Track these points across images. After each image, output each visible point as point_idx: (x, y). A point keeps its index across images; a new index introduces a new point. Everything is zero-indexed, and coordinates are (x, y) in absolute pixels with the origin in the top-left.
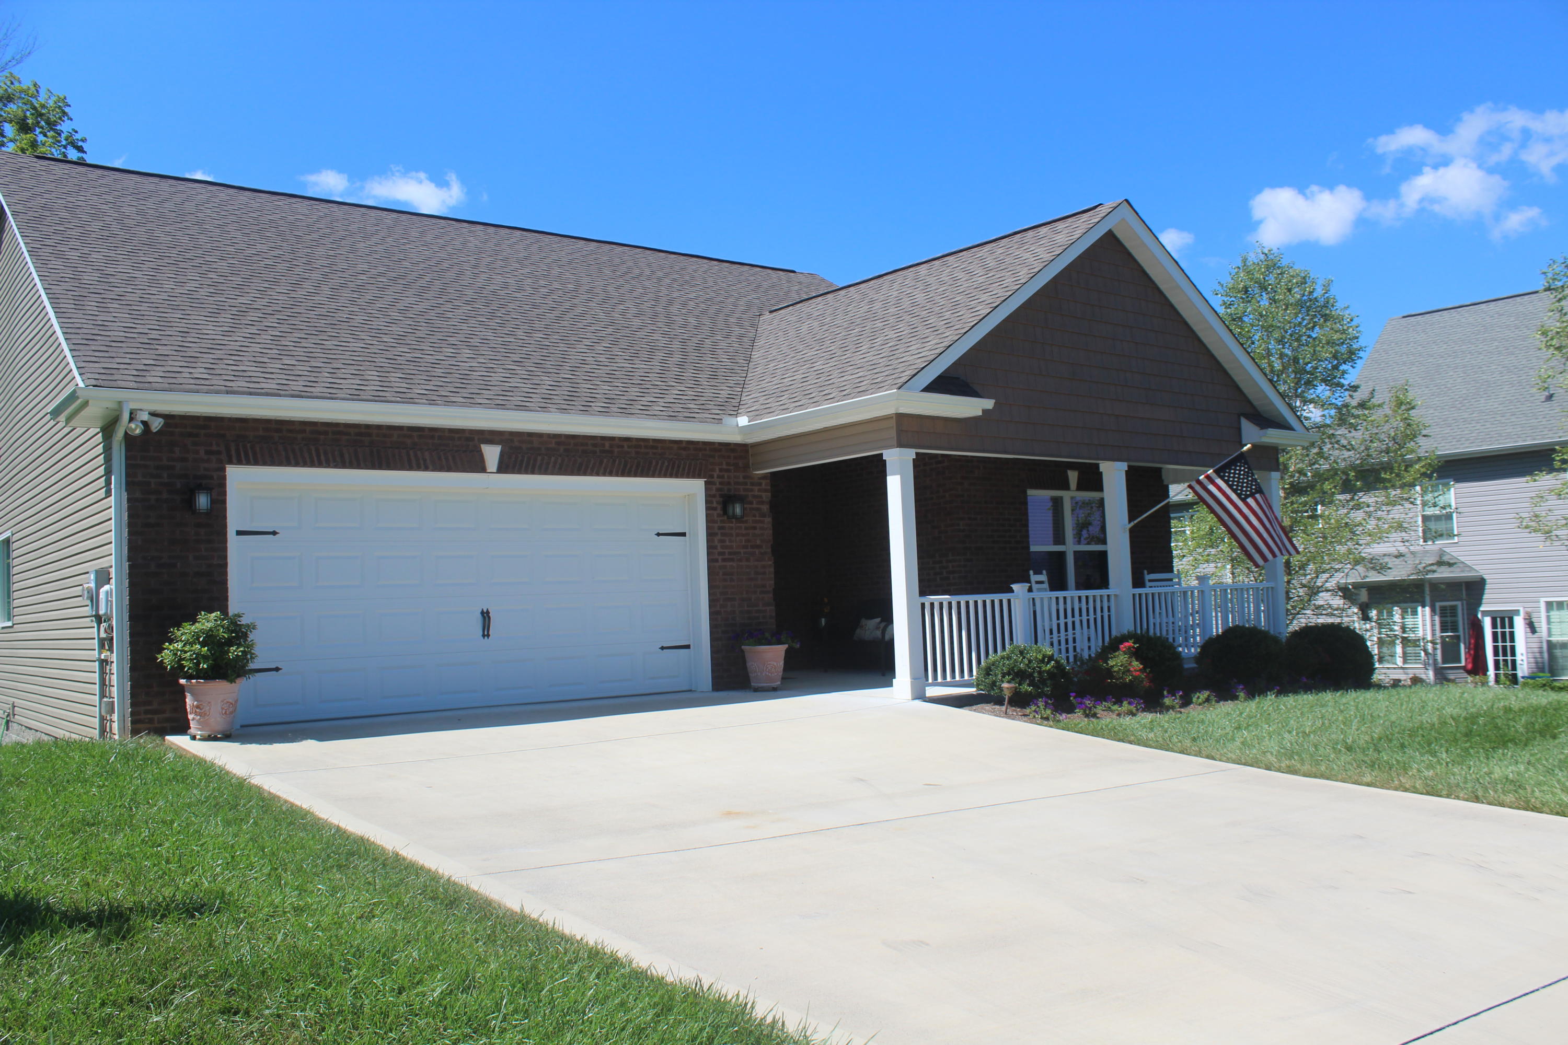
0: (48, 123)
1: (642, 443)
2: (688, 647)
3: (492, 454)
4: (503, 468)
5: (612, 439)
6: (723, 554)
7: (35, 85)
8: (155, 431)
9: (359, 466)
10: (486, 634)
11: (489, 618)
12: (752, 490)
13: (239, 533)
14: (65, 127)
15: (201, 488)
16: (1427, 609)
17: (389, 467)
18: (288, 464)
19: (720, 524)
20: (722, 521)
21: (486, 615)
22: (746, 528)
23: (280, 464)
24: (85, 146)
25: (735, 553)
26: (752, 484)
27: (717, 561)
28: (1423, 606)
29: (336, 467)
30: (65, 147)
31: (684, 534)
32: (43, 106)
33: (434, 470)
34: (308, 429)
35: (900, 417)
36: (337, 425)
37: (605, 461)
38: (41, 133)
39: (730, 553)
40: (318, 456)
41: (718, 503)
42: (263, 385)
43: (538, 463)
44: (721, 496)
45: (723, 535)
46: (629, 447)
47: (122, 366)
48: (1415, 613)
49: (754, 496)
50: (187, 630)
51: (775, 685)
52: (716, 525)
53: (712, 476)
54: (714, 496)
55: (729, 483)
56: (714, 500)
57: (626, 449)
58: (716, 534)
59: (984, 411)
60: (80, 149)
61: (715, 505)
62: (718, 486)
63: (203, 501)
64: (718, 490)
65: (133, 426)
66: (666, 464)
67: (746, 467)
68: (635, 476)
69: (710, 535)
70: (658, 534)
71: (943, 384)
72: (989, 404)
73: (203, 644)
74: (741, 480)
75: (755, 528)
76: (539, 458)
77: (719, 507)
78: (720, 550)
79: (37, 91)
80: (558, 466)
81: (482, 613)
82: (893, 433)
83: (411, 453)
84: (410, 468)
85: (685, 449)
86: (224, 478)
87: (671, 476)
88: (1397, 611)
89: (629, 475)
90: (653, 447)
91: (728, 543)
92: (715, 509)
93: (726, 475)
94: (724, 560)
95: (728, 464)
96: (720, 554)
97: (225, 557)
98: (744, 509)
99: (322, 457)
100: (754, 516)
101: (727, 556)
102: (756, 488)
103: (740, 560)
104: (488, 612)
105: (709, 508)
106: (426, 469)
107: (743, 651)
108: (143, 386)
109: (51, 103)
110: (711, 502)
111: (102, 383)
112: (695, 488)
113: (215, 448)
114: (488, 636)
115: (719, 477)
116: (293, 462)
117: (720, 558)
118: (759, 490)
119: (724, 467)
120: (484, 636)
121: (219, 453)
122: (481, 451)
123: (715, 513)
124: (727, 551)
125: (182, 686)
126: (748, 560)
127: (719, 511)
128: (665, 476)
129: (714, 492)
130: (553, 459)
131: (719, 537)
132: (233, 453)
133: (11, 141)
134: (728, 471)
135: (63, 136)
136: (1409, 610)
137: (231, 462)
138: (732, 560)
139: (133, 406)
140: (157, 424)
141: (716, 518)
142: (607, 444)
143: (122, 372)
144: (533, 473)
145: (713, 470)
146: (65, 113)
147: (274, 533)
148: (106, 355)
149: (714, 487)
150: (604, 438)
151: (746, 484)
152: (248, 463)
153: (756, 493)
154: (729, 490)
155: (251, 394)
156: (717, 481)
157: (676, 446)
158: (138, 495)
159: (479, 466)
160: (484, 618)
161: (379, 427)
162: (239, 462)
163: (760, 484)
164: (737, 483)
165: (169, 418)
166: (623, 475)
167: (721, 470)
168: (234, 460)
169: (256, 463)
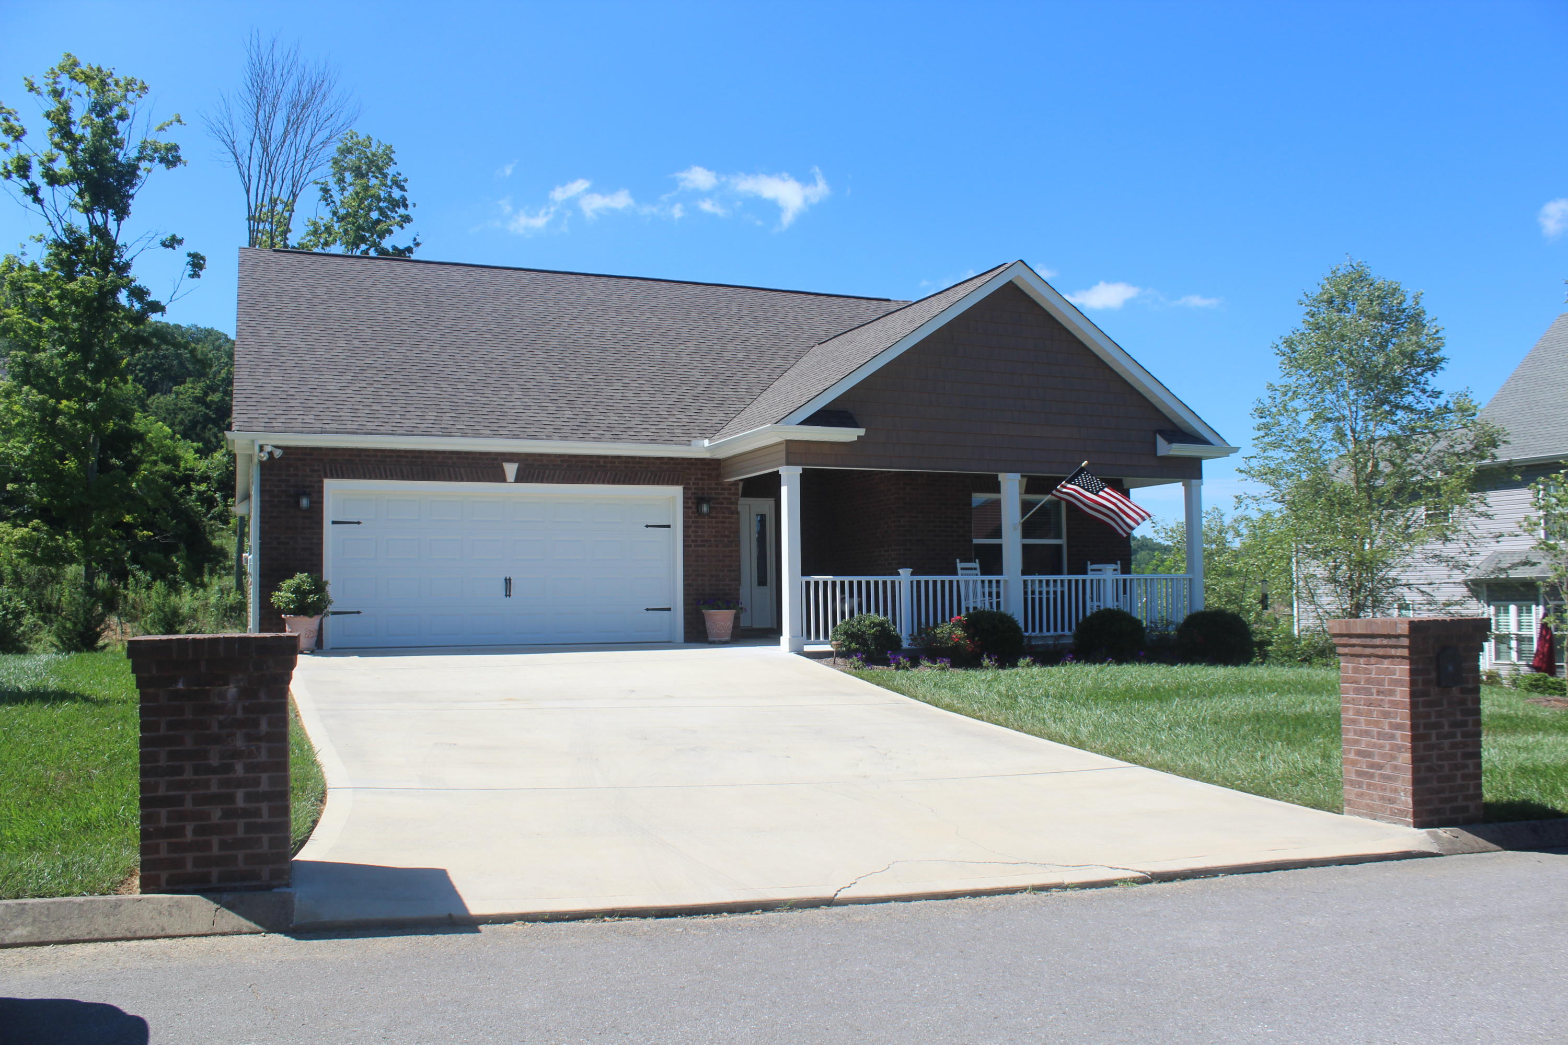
0: (377, 167)
1: (629, 460)
2: (669, 609)
3: (511, 469)
4: (519, 479)
5: (606, 457)
6: (696, 541)
7: (368, 137)
8: (277, 457)
9: (413, 479)
10: (508, 595)
11: (510, 583)
12: (722, 494)
13: (334, 523)
14: (391, 171)
15: (305, 494)
16: (1541, 608)
17: (435, 479)
18: (365, 478)
19: (693, 519)
20: (696, 517)
21: (508, 582)
22: (717, 522)
23: (359, 478)
24: (406, 185)
25: (706, 541)
26: (723, 489)
27: (690, 546)
28: (1537, 605)
29: (397, 479)
30: (391, 188)
31: (669, 526)
32: (374, 155)
33: (468, 480)
34: (379, 454)
35: (789, 442)
36: (399, 451)
37: (599, 473)
38: (373, 176)
39: (702, 541)
40: (385, 472)
41: (692, 503)
42: (348, 426)
43: (546, 476)
44: (696, 498)
45: (696, 527)
46: (619, 463)
47: (261, 416)
48: (1529, 611)
49: (725, 498)
50: (288, 584)
51: (724, 639)
52: (691, 520)
53: (689, 484)
54: (690, 498)
55: (703, 489)
56: (690, 501)
57: (617, 464)
58: (690, 527)
59: (859, 437)
60: (402, 188)
61: (690, 505)
62: (693, 490)
63: (304, 502)
64: (693, 493)
65: (262, 455)
66: (649, 474)
67: (719, 476)
68: (624, 483)
69: (686, 527)
70: (647, 526)
71: (821, 418)
72: (861, 432)
73: (292, 593)
74: (713, 486)
75: (724, 522)
76: (547, 472)
77: (694, 507)
78: (693, 538)
79: (370, 143)
80: (561, 477)
81: (506, 580)
82: (783, 455)
83: (451, 469)
84: (451, 480)
85: (666, 463)
86: (322, 487)
87: (653, 484)
88: (1513, 608)
89: (619, 483)
90: (639, 463)
91: (700, 533)
92: (691, 508)
93: (700, 482)
94: (696, 546)
95: (703, 474)
96: (693, 541)
97: (322, 539)
98: (711, 508)
99: (388, 473)
100: (724, 513)
101: (699, 543)
102: (726, 492)
103: (710, 546)
104: (510, 579)
105: (686, 507)
106: (462, 480)
107: (703, 614)
108: (269, 429)
109: (380, 151)
110: (688, 503)
111: (242, 428)
112: (675, 492)
113: (316, 467)
114: (510, 595)
115: (694, 484)
116: (368, 476)
117: (693, 544)
118: (729, 494)
119: (699, 476)
120: (506, 596)
121: (319, 471)
122: (503, 467)
123: (690, 511)
124: (699, 539)
125: (283, 620)
126: (717, 546)
127: (694, 509)
128: (648, 484)
129: (690, 495)
130: (558, 472)
131: (693, 529)
132: (328, 471)
133: (351, 185)
134: (702, 479)
135: (389, 178)
136: (1524, 608)
137: (326, 477)
138: (704, 546)
139: (261, 442)
140: (278, 453)
141: (691, 515)
142: (602, 461)
143: (259, 420)
144: (542, 482)
145: (690, 479)
146: (391, 160)
147: (359, 523)
148: (254, 408)
149: (690, 492)
150: (599, 457)
151: (717, 489)
152: (338, 477)
153: (726, 496)
154: (703, 494)
155: (337, 433)
156: (693, 487)
157: (658, 462)
158: (266, 498)
159: (502, 478)
160: (506, 583)
161: (429, 452)
162: (332, 477)
163: (730, 489)
164: (711, 489)
165: (285, 449)
166: (613, 483)
167: (696, 479)
168: (329, 475)
169: (343, 477)
